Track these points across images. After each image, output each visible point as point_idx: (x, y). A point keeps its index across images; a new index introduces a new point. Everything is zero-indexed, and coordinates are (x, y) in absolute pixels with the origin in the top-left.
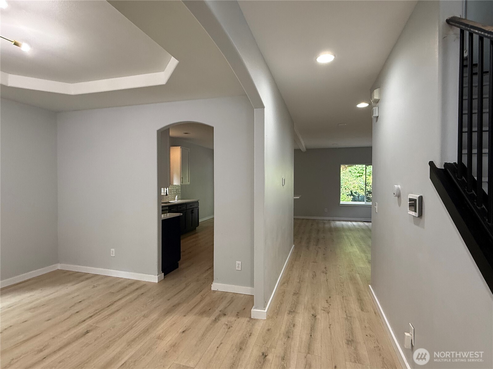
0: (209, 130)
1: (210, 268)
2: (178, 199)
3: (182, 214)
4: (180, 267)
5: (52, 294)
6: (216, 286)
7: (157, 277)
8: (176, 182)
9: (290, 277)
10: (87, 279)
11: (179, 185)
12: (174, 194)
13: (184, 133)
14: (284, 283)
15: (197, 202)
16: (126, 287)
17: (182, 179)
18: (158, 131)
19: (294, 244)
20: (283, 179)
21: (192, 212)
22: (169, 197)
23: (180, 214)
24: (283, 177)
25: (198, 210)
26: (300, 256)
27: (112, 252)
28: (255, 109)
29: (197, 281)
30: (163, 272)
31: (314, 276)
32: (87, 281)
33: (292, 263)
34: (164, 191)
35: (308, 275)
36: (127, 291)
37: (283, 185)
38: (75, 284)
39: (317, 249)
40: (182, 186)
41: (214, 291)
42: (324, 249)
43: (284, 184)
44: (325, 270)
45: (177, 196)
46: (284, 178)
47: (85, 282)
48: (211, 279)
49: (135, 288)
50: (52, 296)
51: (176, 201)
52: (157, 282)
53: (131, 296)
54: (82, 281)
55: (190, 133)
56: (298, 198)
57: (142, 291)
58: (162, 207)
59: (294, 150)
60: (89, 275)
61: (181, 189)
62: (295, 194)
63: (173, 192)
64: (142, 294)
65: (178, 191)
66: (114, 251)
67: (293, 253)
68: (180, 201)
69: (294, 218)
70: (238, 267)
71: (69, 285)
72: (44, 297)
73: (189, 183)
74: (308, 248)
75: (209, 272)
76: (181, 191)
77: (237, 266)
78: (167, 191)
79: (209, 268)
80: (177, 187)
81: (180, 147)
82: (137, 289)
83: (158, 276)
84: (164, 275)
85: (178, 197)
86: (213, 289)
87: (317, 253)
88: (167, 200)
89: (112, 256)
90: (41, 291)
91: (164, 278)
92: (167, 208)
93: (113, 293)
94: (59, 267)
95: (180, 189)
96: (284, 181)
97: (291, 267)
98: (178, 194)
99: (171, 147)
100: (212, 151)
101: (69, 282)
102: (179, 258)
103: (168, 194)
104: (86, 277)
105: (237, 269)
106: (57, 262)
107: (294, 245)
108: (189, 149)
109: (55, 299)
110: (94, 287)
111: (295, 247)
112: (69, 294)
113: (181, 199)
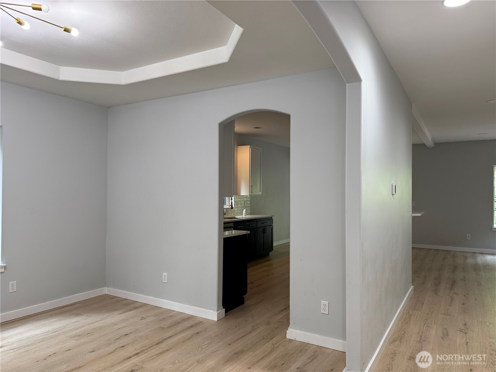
0: (285, 118)
1: (286, 309)
2: (246, 214)
3: (249, 232)
4: (247, 303)
5: (97, 322)
6: (293, 333)
7: (216, 313)
8: (244, 191)
9: (405, 332)
10: (136, 308)
11: (247, 196)
12: (241, 207)
13: (254, 128)
14: (394, 341)
15: (270, 219)
16: (179, 323)
17: (252, 187)
18: (220, 124)
19: (412, 285)
20: (393, 186)
21: (264, 232)
22: (234, 211)
23: (246, 232)
24: (393, 182)
25: (272, 229)
26: (423, 304)
27: (164, 278)
28: (347, 84)
29: (268, 323)
30: (223, 308)
31: (445, 335)
32: (136, 310)
33: (409, 312)
34: (228, 202)
35: (434, 332)
36: (180, 328)
37: (393, 195)
38: (122, 313)
39: (451, 295)
40: (252, 197)
41: (290, 341)
42: (465, 296)
43: (394, 193)
44: (463, 328)
45: (244, 210)
46: (394, 184)
47: (134, 311)
48: (286, 323)
49: (189, 325)
50: (97, 325)
51: (243, 216)
52: (216, 320)
53: (183, 335)
54: (130, 310)
55: (262, 128)
56: (419, 215)
57: (198, 329)
58: (224, 223)
59: (412, 145)
60: (138, 303)
61: (251, 201)
62: (414, 209)
63: (241, 204)
64: (197, 333)
65: (246, 204)
66: (166, 276)
67: (410, 299)
68: (249, 217)
69: (412, 248)
70: (324, 309)
71: (116, 313)
72: (89, 324)
73: (261, 193)
74: (436, 292)
75: (284, 314)
76: (251, 204)
77: (322, 307)
78: (232, 202)
79: (284, 308)
80: (245, 198)
81: (249, 146)
82: (192, 326)
83: (218, 312)
84: (226, 312)
85: (246, 212)
86: (289, 336)
87: (451, 302)
88: (232, 214)
89: (164, 281)
90: (86, 318)
91: (226, 315)
92: (232, 225)
93: (163, 328)
94: (106, 291)
95: (248, 201)
96: (394, 189)
97: (406, 318)
98: (246, 207)
99: (238, 147)
100: (288, 149)
101: (116, 310)
102: (245, 292)
103: (233, 207)
104: (135, 305)
105: (322, 312)
106: (105, 285)
107: (412, 287)
108: (261, 149)
109: (100, 328)
110: (143, 318)
111: (415, 290)
112: (115, 324)
113: (250, 214)
